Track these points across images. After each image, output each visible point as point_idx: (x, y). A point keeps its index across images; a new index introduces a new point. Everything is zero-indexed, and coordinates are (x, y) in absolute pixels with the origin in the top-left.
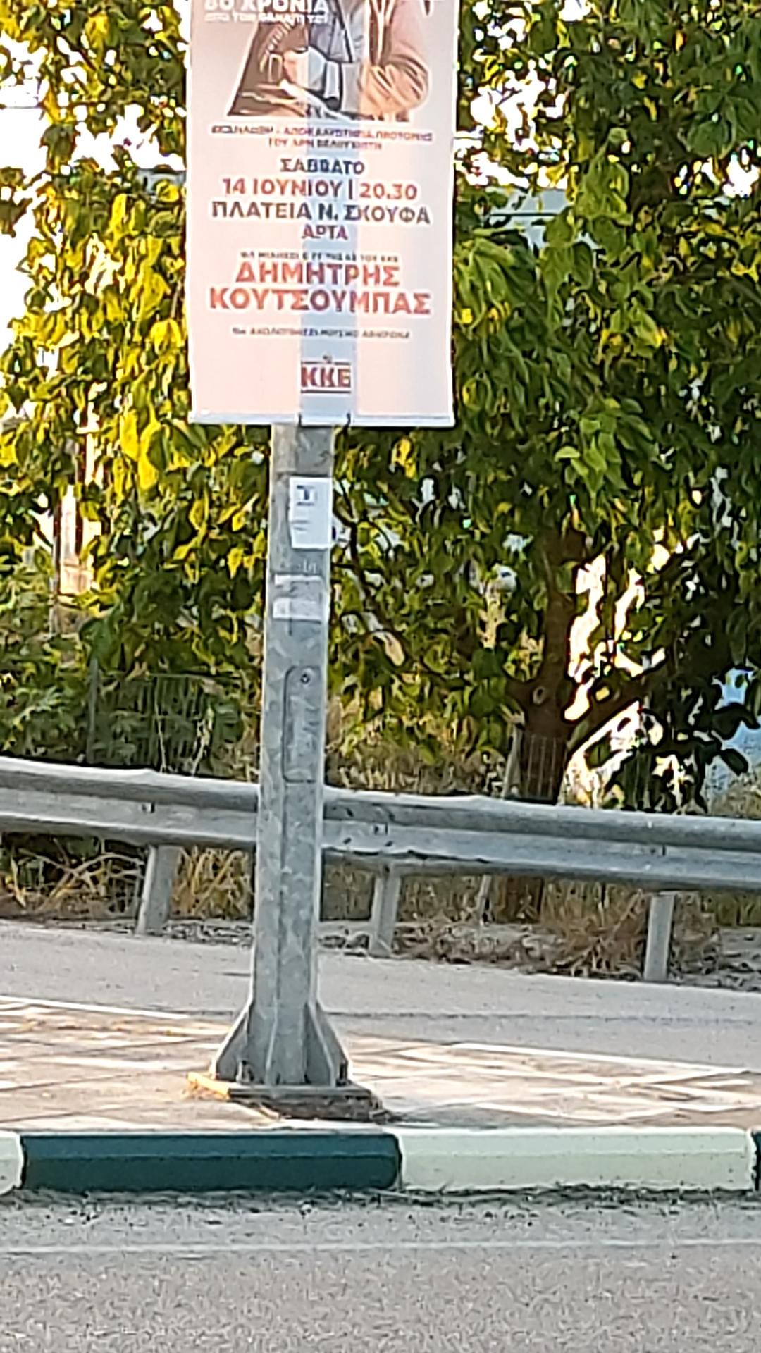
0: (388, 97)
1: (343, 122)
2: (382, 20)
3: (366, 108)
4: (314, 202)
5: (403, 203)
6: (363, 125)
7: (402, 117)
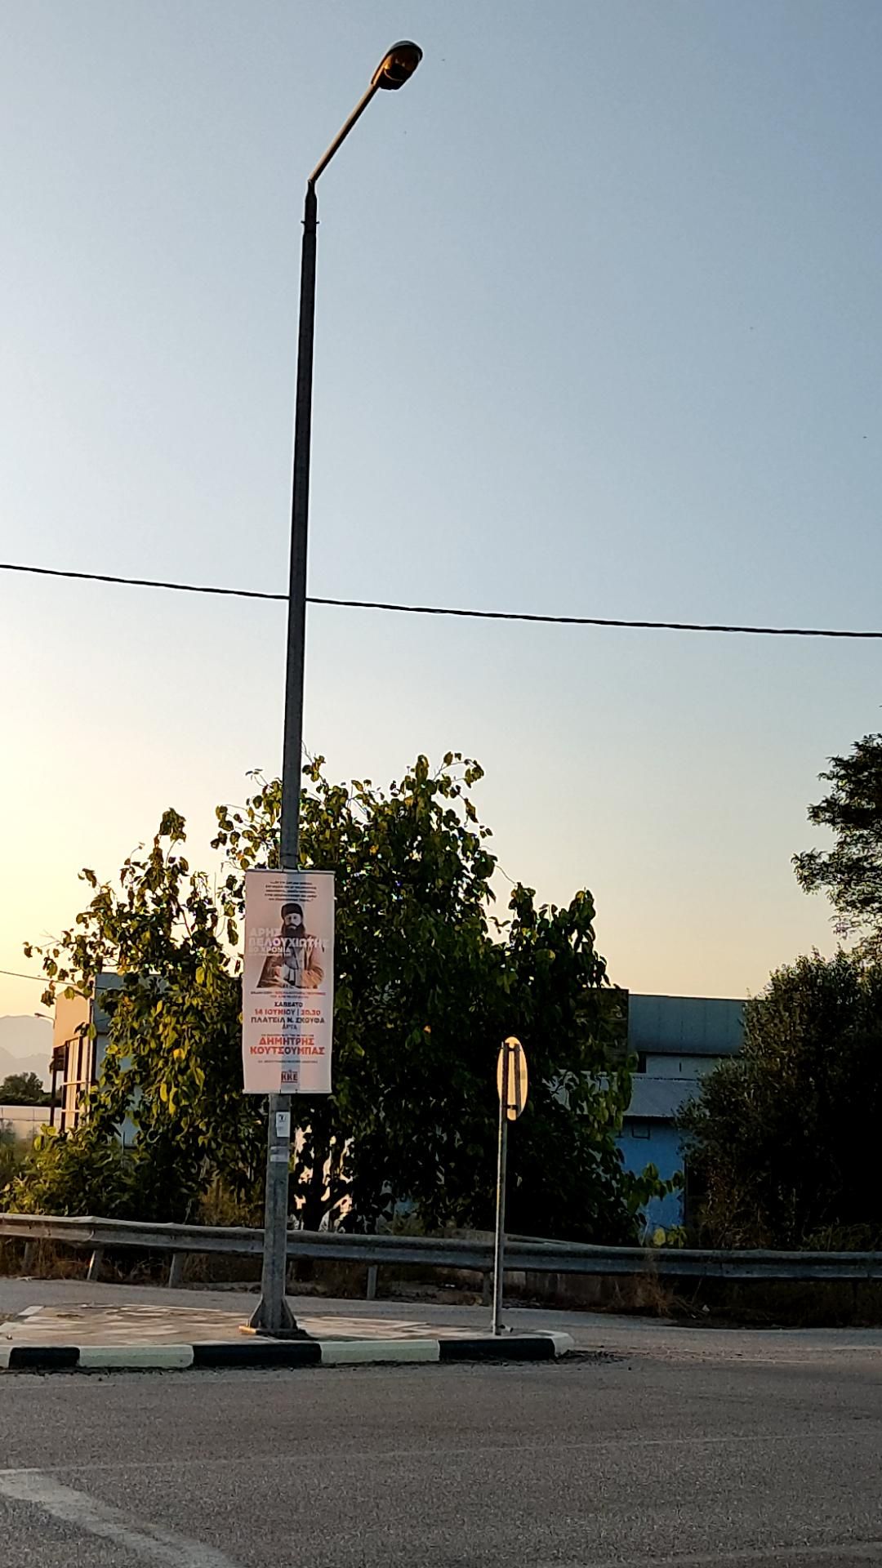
0: (310, 980)
1: (295, 989)
2: (308, 956)
3: (303, 985)
4: (286, 1017)
5: (316, 1016)
6: (303, 990)
7: (315, 987)
